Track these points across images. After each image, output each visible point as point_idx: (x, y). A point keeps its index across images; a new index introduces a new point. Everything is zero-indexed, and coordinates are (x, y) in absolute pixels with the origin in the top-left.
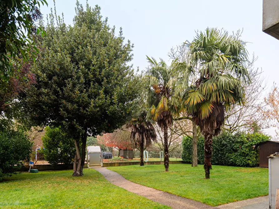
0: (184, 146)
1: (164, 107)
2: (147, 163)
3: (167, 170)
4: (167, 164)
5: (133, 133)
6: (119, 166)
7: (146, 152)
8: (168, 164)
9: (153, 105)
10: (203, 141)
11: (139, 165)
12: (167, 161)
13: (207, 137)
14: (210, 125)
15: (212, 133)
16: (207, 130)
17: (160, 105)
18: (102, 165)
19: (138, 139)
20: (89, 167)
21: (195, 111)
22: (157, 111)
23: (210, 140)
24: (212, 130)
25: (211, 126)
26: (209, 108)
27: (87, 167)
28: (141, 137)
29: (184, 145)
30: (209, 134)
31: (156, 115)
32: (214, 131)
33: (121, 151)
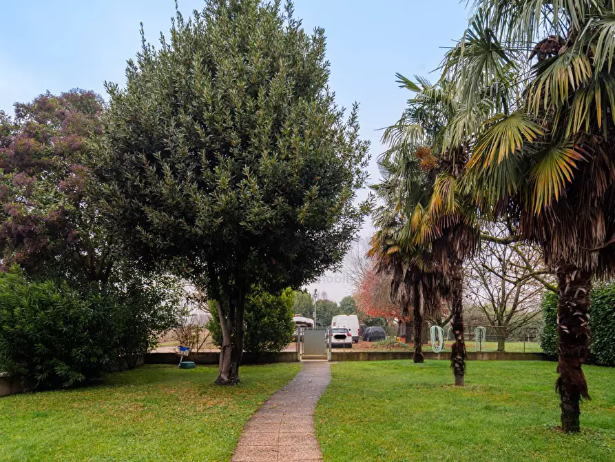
0: (547, 314)
1: (444, 204)
2: (439, 356)
3: (459, 382)
4: (459, 364)
5: (394, 285)
6: (369, 360)
7: (436, 329)
8: (462, 366)
9: (419, 204)
10: (606, 299)
11: (412, 361)
12: (459, 357)
13: (568, 281)
14: (576, 234)
15: (587, 264)
16: (565, 255)
17: (435, 200)
18: (329, 357)
19: (403, 297)
20: (302, 361)
21: (513, 191)
22: (427, 217)
23: (581, 291)
24: (586, 254)
25: (581, 236)
26: (562, 164)
27: (298, 361)
28: (412, 292)
29: (548, 310)
30: (575, 268)
31: (423, 229)
32: (595, 256)
33: (402, 325)
